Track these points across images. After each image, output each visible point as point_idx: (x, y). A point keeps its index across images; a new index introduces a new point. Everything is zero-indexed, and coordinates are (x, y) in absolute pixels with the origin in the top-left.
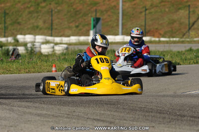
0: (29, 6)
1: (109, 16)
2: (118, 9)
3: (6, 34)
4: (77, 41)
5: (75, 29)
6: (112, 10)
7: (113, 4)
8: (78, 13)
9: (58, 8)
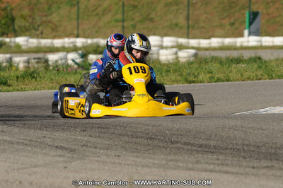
1: (277, 9)
4: (221, 45)
5: (228, 27)
8: (233, 5)
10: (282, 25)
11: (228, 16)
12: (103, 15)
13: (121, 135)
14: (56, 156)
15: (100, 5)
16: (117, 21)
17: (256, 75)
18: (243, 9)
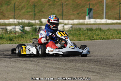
0: (49, 1)
1: (98, 7)
2: (103, 3)
3: (35, 18)
5: (77, 15)
6: (99, 4)
8: (78, 5)
9: (67, 2)
10: (100, 14)
11: (76, 10)
12: (22, 9)
15: (20, 5)
16: (28, 12)
18: (83, 7)
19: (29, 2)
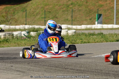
0: (63, 7)
2: (114, 9)
4: (86, 28)
5: (89, 20)
6: (111, 10)
7: (112, 6)
8: (91, 11)
9: (80, 8)
10: (111, 20)
11: (89, 16)
12: (36, 15)
13: (44, 66)
14: (17, 74)
15: (35, 11)
16: (42, 18)
17: (101, 40)
18: (95, 13)
19: (44, 8)
